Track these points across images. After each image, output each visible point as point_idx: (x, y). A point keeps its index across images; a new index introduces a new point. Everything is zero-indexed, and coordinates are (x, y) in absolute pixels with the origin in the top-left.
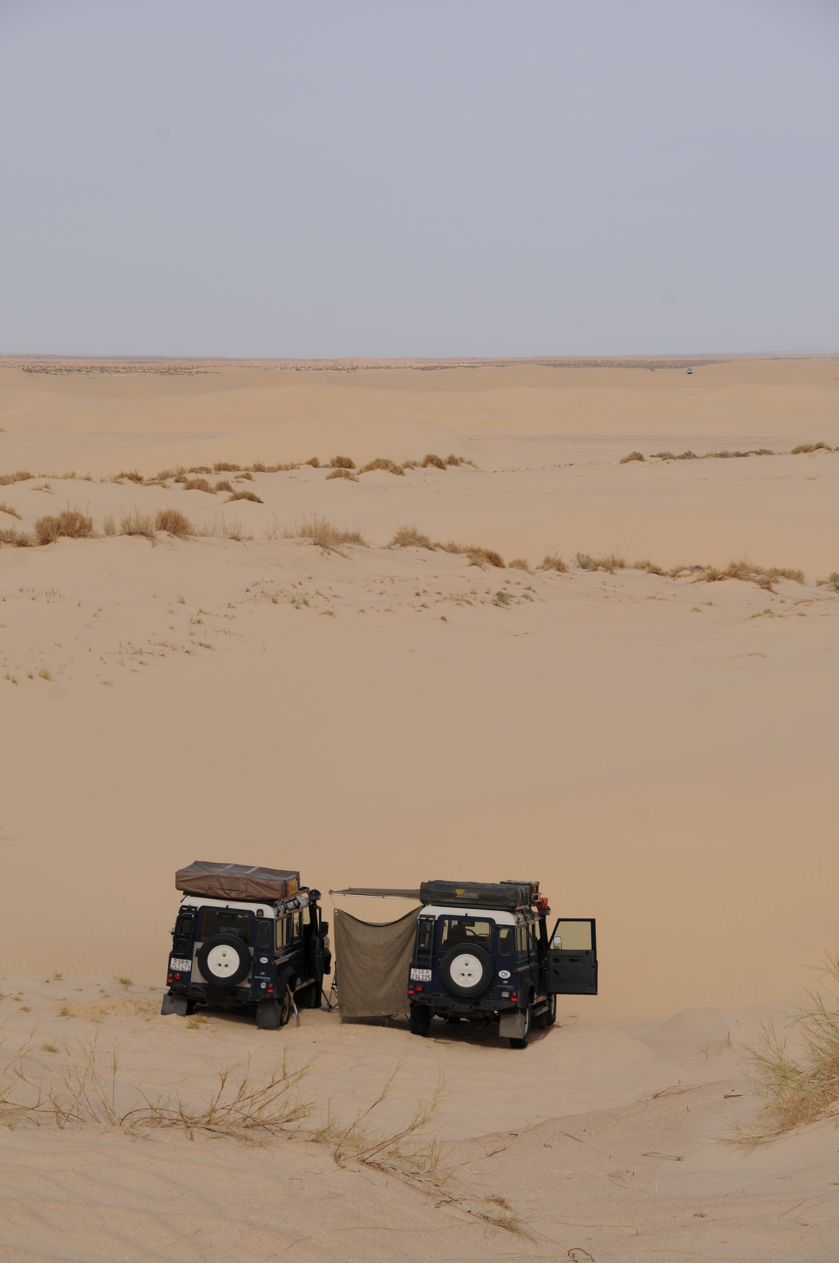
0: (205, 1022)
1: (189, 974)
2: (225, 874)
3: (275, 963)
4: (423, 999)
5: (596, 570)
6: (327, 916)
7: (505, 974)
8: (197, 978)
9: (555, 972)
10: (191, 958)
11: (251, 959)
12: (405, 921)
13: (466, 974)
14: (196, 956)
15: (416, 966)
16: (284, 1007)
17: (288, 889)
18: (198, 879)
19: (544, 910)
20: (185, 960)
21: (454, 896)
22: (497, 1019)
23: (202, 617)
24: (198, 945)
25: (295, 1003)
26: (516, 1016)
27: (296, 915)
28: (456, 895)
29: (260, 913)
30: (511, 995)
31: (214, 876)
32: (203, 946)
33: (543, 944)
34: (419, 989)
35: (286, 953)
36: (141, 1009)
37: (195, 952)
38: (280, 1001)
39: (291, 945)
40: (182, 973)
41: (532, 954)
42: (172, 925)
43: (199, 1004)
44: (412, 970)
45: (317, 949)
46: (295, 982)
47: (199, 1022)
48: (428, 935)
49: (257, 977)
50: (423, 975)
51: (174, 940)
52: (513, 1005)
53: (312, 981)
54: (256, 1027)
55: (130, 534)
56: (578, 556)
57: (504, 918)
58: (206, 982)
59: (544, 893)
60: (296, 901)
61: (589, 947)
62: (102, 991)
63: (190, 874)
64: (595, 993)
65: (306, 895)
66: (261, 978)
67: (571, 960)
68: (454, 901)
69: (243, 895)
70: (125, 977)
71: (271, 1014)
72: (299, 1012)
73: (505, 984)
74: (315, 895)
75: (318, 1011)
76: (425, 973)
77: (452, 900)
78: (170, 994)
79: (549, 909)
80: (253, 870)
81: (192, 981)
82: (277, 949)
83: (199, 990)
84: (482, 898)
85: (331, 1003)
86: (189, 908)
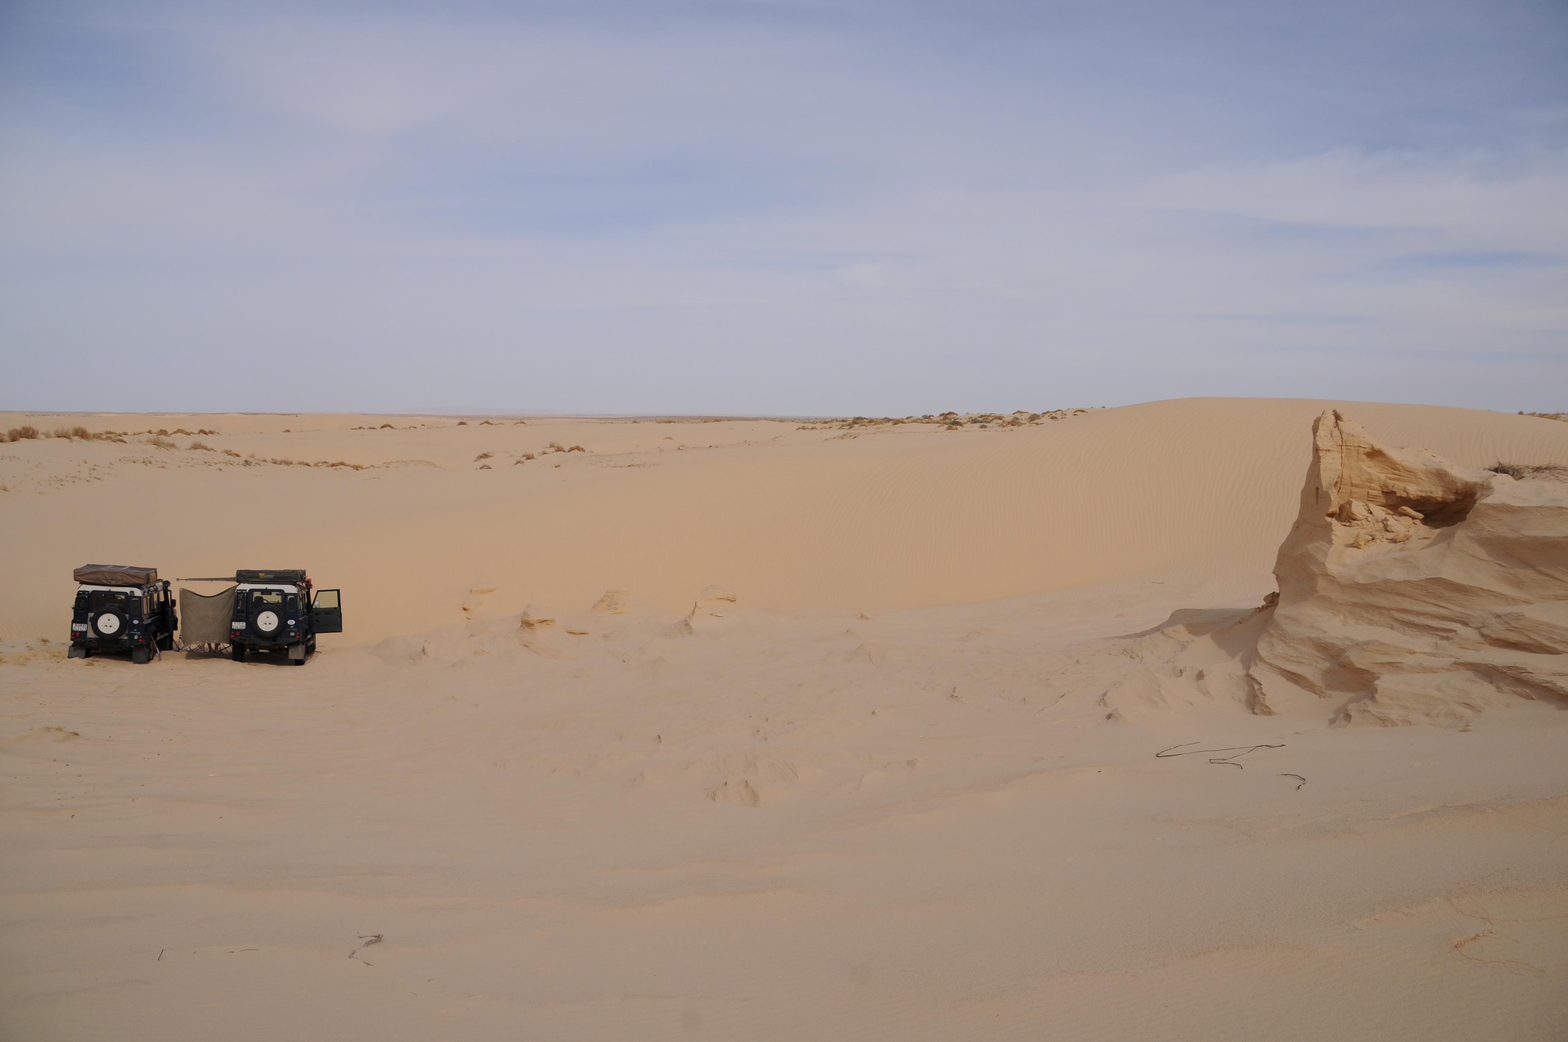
0: (98, 661)
1: (85, 633)
2: (107, 570)
3: (143, 623)
4: (241, 640)
5: (281, 464)
6: (175, 595)
7: (291, 622)
8: (91, 635)
9: (317, 621)
10: (86, 623)
11: (127, 621)
12: (225, 593)
13: (268, 623)
14: (90, 621)
15: (235, 620)
16: (150, 650)
17: (150, 578)
18: (89, 573)
19: (309, 585)
20: (82, 624)
21: (258, 577)
22: (287, 650)
23: (95, 467)
24: (91, 615)
25: (158, 647)
26: (299, 646)
27: (155, 596)
28: (259, 576)
29: (132, 593)
30: (296, 634)
31: (100, 572)
32: (94, 616)
33: (309, 606)
34: (238, 634)
35: (149, 618)
36: (54, 656)
37: (89, 619)
38: (148, 646)
39: (152, 613)
40: (81, 632)
41: (305, 611)
42: (73, 603)
43: (93, 651)
44: (233, 623)
45: (170, 615)
46: (157, 635)
47: (94, 661)
48: (241, 602)
49: (132, 632)
50: (240, 625)
51: (75, 612)
52: (297, 640)
53: (167, 634)
54: (132, 663)
55: (59, 437)
56: (272, 459)
57: (290, 589)
58: (97, 637)
59: (308, 576)
60: (155, 587)
61: (337, 606)
62: (28, 647)
63: (84, 571)
64: (341, 631)
65: (161, 584)
66: (134, 633)
67: (326, 614)
68: (258, 580)
69: (120, 583)
70: (45, 638)
71: (142, 655)
72: (160, 652)
73: (292, 628)
74: (167, 584)
75: (171, 651)
76: (241, 625)
77: (257, 580)
78: (73, 645)
79: (311, 585)
80: (127, 568)
81: (88, 636)
82: (144, 615)
83: (93, 642)
84: (275, 578)
85: (179, 647)
86: (84, 592)
